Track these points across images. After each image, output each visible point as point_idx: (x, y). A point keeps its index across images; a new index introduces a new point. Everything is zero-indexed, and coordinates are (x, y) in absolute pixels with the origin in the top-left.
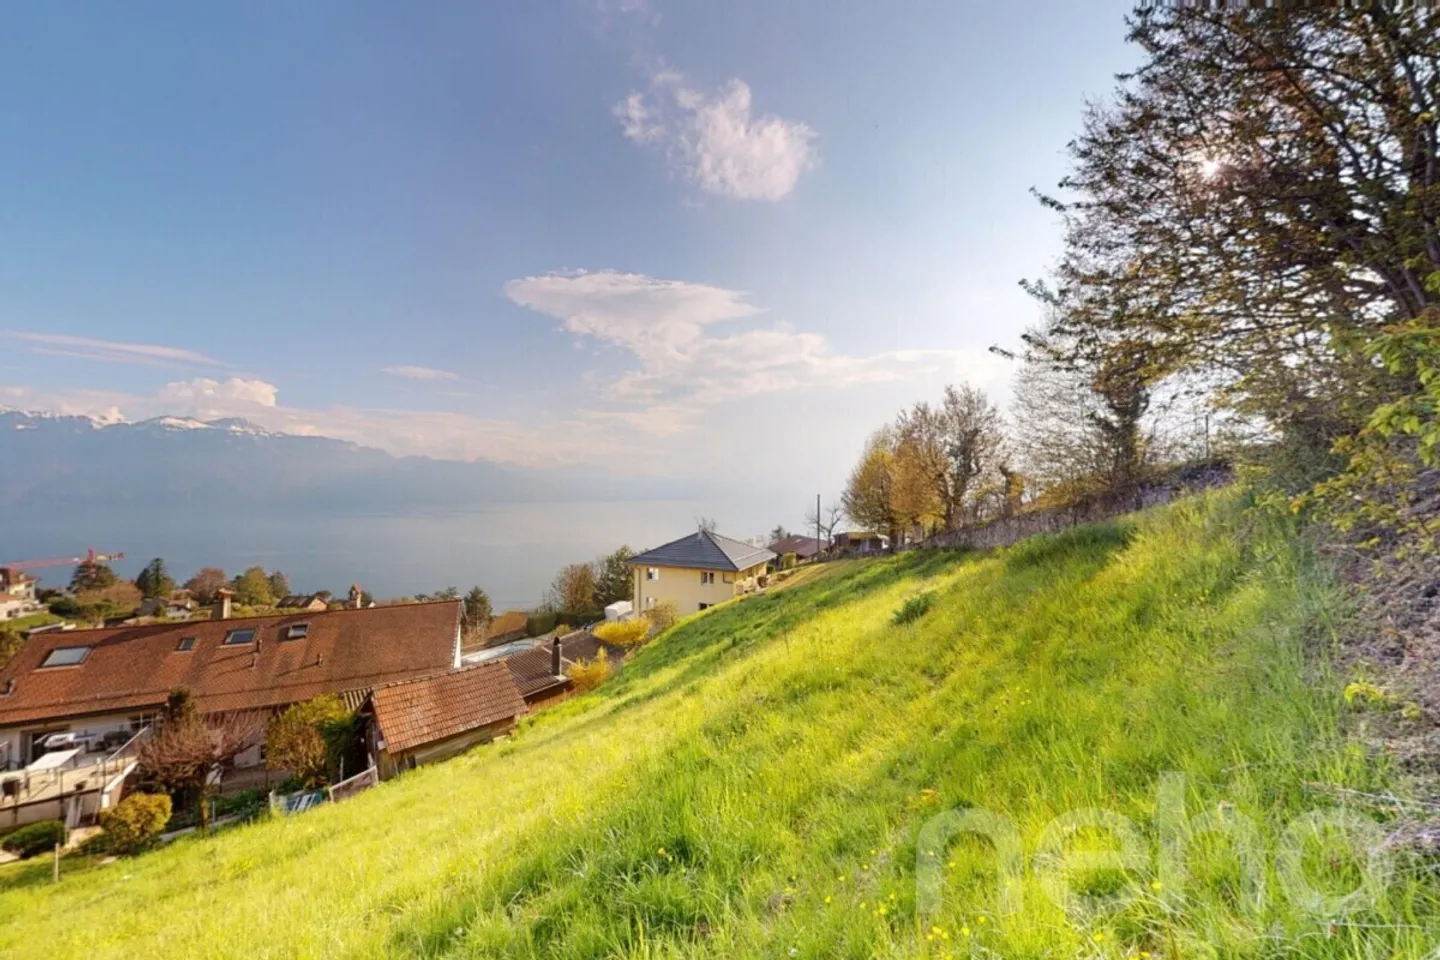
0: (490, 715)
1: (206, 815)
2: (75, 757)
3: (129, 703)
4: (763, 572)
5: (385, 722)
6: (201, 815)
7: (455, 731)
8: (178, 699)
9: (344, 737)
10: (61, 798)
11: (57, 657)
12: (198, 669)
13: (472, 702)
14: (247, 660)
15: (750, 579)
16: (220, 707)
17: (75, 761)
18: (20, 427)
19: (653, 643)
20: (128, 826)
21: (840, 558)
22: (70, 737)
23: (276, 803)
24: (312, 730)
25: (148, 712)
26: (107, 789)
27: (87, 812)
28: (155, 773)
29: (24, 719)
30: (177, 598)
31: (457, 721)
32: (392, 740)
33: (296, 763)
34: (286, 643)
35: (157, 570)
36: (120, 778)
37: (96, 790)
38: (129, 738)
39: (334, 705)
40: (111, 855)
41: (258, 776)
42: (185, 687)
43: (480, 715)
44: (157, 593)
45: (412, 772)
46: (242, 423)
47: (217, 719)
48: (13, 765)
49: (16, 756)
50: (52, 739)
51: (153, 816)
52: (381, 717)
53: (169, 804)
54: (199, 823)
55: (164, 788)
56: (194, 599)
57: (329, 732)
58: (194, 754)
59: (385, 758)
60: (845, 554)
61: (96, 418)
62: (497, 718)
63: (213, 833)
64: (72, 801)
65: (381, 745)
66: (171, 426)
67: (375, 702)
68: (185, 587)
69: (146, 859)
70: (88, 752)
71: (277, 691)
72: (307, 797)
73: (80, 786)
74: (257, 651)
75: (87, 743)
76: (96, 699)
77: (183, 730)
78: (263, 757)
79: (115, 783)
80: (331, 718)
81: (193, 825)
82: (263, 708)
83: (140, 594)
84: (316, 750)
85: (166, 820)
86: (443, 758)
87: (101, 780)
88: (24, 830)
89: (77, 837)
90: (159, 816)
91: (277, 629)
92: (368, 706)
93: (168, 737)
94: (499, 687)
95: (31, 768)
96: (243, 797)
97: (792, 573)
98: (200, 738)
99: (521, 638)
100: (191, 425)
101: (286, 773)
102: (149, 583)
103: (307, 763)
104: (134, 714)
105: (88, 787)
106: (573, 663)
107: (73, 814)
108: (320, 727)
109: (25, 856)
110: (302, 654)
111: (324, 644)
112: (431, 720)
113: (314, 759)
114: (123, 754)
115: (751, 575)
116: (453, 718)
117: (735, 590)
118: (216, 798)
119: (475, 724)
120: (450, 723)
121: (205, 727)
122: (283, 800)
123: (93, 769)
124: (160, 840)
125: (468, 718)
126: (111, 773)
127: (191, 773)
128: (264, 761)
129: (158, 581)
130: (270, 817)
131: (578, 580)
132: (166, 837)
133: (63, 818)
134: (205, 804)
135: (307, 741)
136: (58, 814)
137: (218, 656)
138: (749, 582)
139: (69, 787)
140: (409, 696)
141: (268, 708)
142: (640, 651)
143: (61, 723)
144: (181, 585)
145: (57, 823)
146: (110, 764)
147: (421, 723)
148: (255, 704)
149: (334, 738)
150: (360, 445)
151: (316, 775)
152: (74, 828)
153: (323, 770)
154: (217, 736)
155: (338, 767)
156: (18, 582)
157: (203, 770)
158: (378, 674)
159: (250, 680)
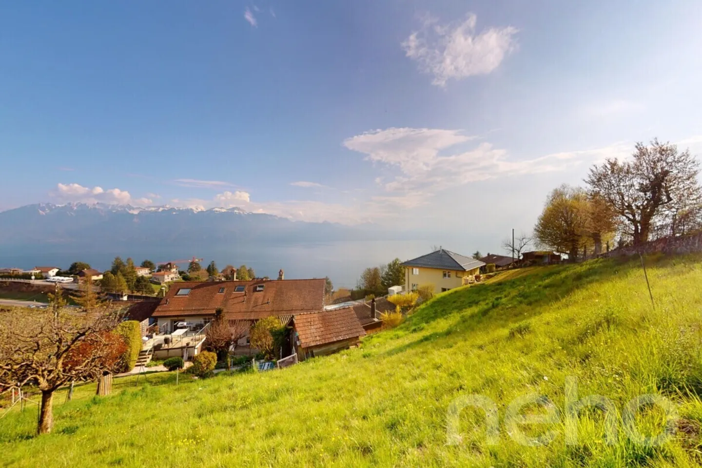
0: (347, 334)
1: (229, 365)
2: (186, 332)
3: (203, 312)
4: (477, 273)
5: (299, 332)
6: (227, 364)
7: (332, 340)
8: (219, 312)
9: (280, 338)
10: (182, 348)
11: (181, 292)
12: (226, 300)
13: (339, 326)
14: (242, 299)
15: (470, 276)
16: (233, 318)
17: (186, 334)
18: (174, 213)
19: (423, 306)
20: (202, 365)
21: (530, 266)
22: (185, 324)
23: (255, 365)
24: (268, 332)
25: (210, 317)
26: (196, 347)
27: (190, 356)
28: (211, 343)
29: (171, 314)
30: (219, 276)
31: (332, 335)
32: (303, 341)
33: (261, 347)
34: (256, 293)
35: (213, 265)
36: (201, 343)
37: (192, 347)
38: (203, 327)
39: (277, 321)
40: (196, 376)
41: (247, 350)
42: (222, 307)
43: (343, 334)
44: (214, 274)
45: (313, 359)
46: (238, 209)
47: (233, 322)
48: (168, 332)
49: (169, 329)
50: (179, 323)
51: (210, 362)
52: (298, 329)
53: (216, 358)
54: (227, 367)
55: (215, 350)
56: (224, 277)
57: (275, 334)
58: (225, 336)
59: (300, 350)
60: (534, 264)
61: (194, 209)
62: (351, 336)
63: (232, 374)
64: (185, 350)
65: (298, 343)
66: (217, 211)
67: (295, 322)
68: (222, 272)
69: (208, 381)
70: (190, 330)
71: (253, 313)
72: (267, 364)
73: (188, 344)
74: (245, 295)
75: (190, 327)
76: (192, 310)
77: (221, 325)
78: (248, 342)
79: (199, 345)
80: (276, 327)
81: (224, 368)
82: (249, 320)
83: (208, 274)
84: (269, 341)
85: (215, 364)
86: (327, 354)
87: (194, 343)
88: (170, 359)
89: (187, 365)
90: (213, 362)
91: (252, 287)
92: (291, 323)
93: (216, 327)
94: (350, 321)
95: (173, 334)
96: (241, 359)
97: (496, 274)
98: (227, 330)
99: (349, 300)
100: (223, 210)
101: (257, 350)
102: (211, 270)
103: (266, 347)
104: (205, 317)
105: (190, 345)
106: (382, 314)
107: (186, 356)
108: (271, 331)
109: (170, 370)
110: (262, 298)
111: (270, 295)
112: (320, 334)
113: (269, 346)
114: (201, 333)
115: (471, 274)
116: (330, 334)
117: (463, 282)
118: (233, 358)
119: (341, 338)
120: (329, 336)
121: (228, 325)
122: (258, 364)
123: (192, 338)
124: (213, 373)
125: (337, 334)
126: (198, 340)
127: (223, 345)
128: (249, 344)
129: (213, 270)
130: (253, 371)
131: (372, 276)
132: (215, 371)
133: (182, 357)
134: (229, 360)
135: (265, 337)
136: (181, 355)
137: (233, 296)
138: (471, 278)
139: (184, 344)
140: (309, 320)
141: (251, 320)
142: (416, 309)
143: (181, 318)
144: (220, 271)
145: (180, 358)
146: (197, 337)
147: (316, 334)
148: (245, 318)
149: (277, 337)
150: (279, 216)
151: (270, 354)
152: (186, 361)
153: (272, 351)
154: (233, 330)
155: (279, 350)
156: (174, 268)
157: (228, 344)
158: (292, 310)
159: (243, 307)
